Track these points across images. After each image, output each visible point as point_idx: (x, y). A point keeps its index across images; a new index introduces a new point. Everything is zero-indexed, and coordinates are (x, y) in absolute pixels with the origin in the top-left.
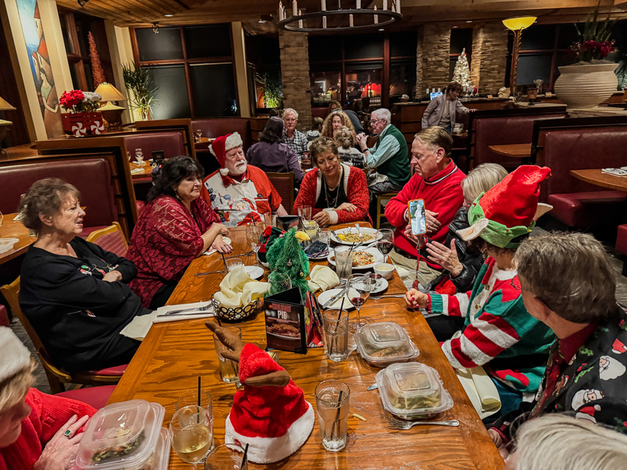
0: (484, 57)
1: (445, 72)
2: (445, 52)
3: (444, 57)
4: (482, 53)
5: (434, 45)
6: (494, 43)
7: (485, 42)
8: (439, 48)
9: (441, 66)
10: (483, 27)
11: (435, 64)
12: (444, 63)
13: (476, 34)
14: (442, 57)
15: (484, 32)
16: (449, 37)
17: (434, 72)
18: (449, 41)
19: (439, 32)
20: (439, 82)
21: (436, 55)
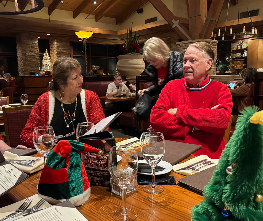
0: (59, 55)
1: (37, 62)
2: (36, 49)
3: (36, 53)
4: (57, 53)
5: (29, 46)
6: (63, 48)
7: (58, 47)
8: (32, 47)
9: (34, 58)
10: (56, 39)
11: (31, 57)
12: (36, 57)
13: (52, 43)
14: (34, 53)
15: (57, 42)
16: (38, 42)
17: (30, 61)
18: (38, 44)
19: (32, 38)
20: (34, 68)
21: (31, 51)
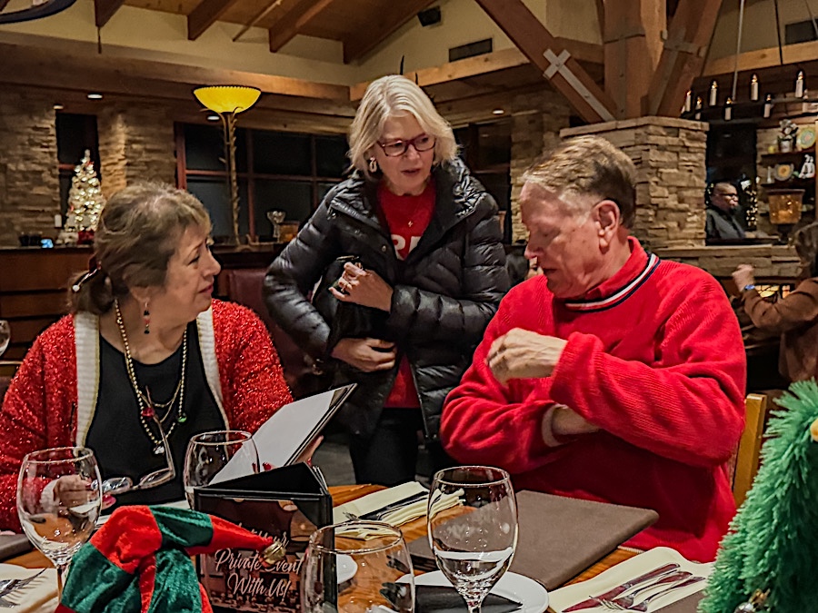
0: (132, 173)
1: (49, 197)
2: (45, 154)
3: (46, 164)
4: (128, 164)
5: (19, 137)
6: (148, 147)
7: (129, 142)
8: (33, 144)
9: (41, 183)
10: (122, 112)
11: (26, 179)
12: (46, 177)
13: (108, 126)
14: (40, 164)
15: (126, 122)
16: (53, 122)
17: (24, 195)
18: (53, 131)
19: (30, 110)
20: (39, 219)
21: (27, 158)
